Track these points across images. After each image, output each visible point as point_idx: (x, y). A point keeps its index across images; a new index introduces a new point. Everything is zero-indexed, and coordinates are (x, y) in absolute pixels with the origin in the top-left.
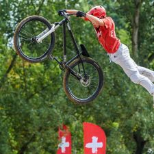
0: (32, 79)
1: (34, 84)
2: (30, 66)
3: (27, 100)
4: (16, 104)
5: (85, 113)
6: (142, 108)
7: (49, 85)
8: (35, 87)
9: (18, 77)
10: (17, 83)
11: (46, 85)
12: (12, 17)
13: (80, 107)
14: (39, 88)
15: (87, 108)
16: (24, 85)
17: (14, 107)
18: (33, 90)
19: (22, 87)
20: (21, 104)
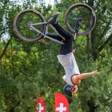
2: (16, 53)
4: (6, 80)
5: (54, 86)
6: (95, 83)
7: (29, 67)
10: (7, 66)
12: (4, 19)
13: (51, 83)
15: (56, 84)
17: (5, 82)
18: (18, 70)
19: (10, 68)
20: (10, 80)
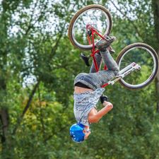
0: (49, 119)
1: (52, 125)
3: (45, 142)
8: (53, 128)
9: (34, 117)
11: (64, 126)
14: (57, 129)
16: (41, 126)
